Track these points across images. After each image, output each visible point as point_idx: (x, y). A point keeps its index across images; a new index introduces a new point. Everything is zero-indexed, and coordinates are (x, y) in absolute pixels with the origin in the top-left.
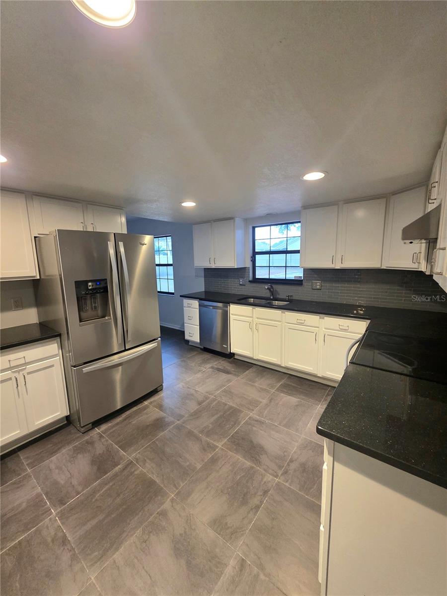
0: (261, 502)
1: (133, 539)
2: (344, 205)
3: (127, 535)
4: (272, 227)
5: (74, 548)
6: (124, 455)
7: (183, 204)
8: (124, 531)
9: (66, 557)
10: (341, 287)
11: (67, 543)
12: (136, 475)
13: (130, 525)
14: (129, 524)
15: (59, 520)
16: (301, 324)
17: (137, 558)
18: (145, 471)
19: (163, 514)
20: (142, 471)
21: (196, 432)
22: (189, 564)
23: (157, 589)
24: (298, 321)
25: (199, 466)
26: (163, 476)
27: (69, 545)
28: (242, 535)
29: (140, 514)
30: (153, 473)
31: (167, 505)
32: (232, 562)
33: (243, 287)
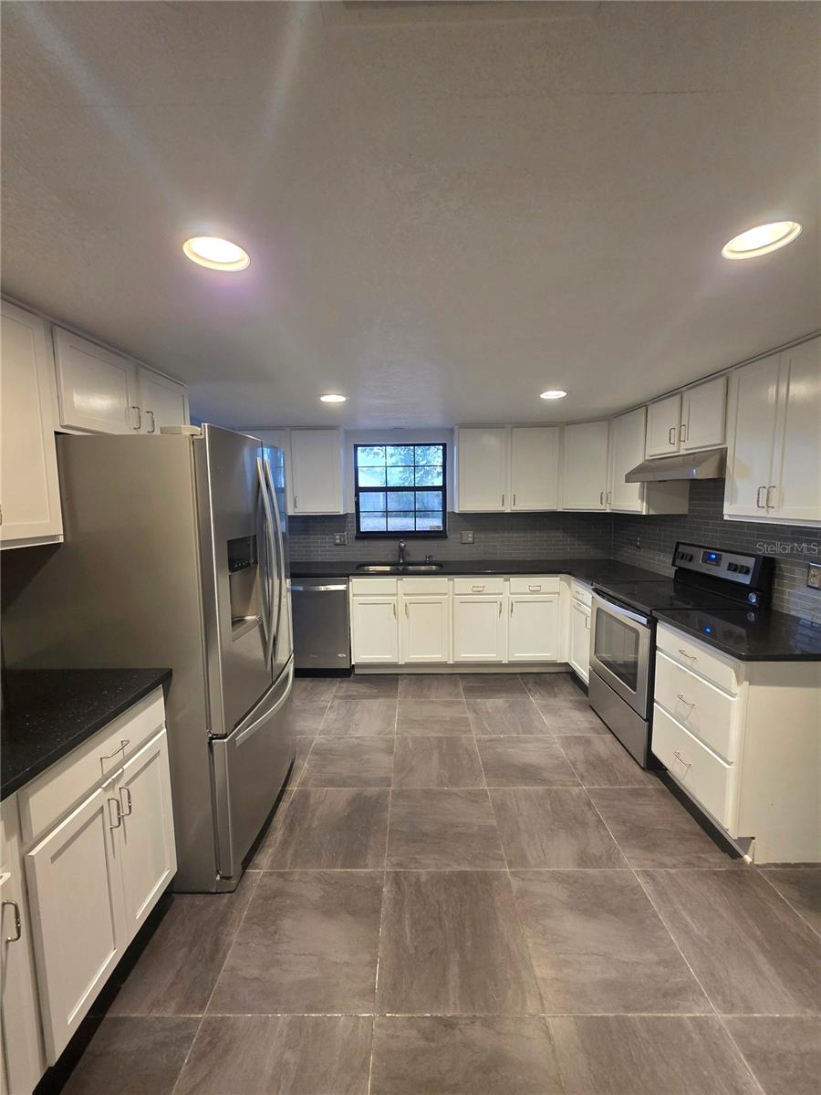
0: (597, 815)
1: (530, 942)
2: (515, 429)
3: (517, 945)
4: (388, 448)
5: (474, 1016)
6: (368, 873)
7: (324, 399)
8: (507, 945)
9: (477, 1033)
10: (517, 537)
11: (455, 1021)
12: (427, 880)
13: (505, 934)
14: (503, 934)
15: (396, 1013)
16: (479, 593)
17: (561, 953)
18: (432, 869)
19: (524, 893)
20: (428, 873)
21: (435, 788)
22: (610, 912)
23: (615, 957)
24: (474, 589)
25: (494, 822)
26: (464, 859)
27: (460, 1021)
28: (619, 854)
29: (499, 914)
30: (447, 865)
31: (516, 884)
32: (640, 880)
33: (342, 548)
